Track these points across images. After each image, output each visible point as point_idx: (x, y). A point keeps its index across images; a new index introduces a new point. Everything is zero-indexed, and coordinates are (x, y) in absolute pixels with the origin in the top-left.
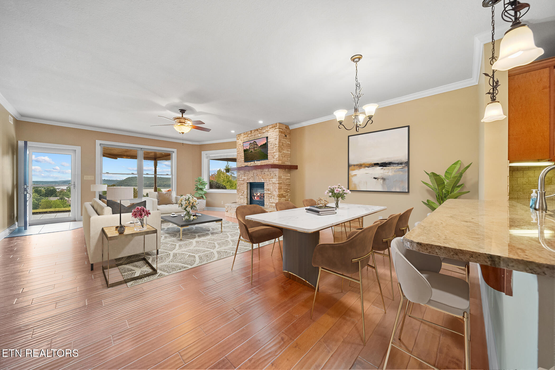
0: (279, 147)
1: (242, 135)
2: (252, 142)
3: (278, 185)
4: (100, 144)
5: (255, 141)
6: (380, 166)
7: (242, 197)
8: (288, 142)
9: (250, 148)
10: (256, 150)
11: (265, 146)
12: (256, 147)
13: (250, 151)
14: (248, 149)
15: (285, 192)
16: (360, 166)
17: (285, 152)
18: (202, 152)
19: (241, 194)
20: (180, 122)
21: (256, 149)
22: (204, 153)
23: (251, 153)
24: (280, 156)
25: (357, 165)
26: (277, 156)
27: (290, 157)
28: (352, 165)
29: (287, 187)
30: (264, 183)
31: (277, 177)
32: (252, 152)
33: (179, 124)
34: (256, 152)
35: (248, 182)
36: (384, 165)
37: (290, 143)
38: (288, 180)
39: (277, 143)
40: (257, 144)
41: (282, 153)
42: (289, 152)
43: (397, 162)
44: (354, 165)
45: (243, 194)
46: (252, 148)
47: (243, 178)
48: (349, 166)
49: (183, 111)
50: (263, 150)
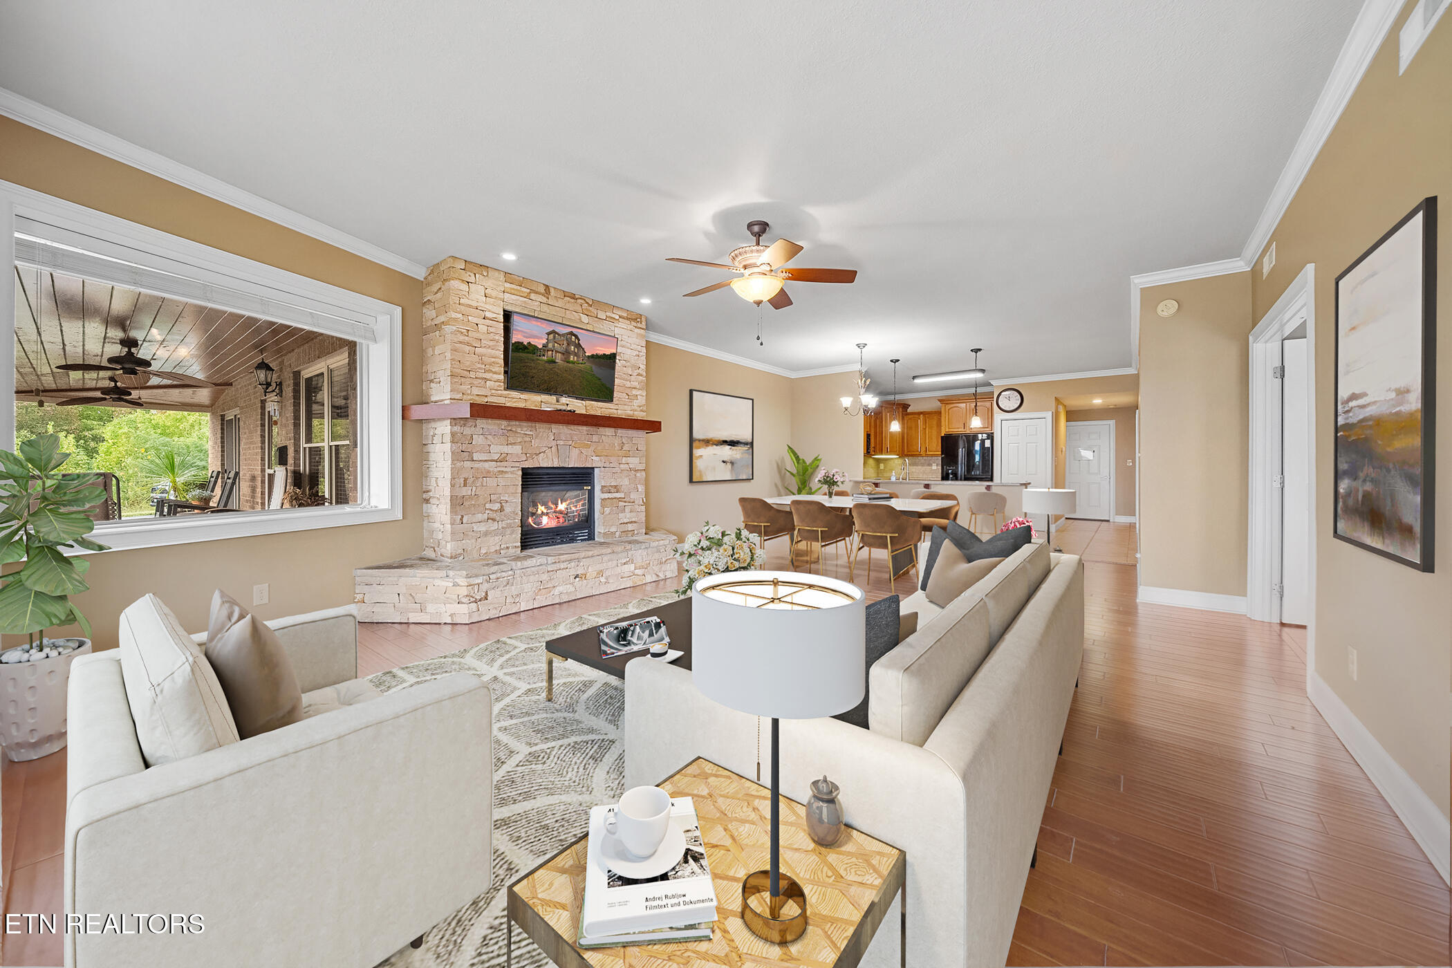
6: (729, 445)
9: (550, 345)
10: (573, 363)
11: (607, 362)
12: (576, 354)
13: (545, 358)
14: (540, 347)
16: (707, 442)
21: (574, 358)
23: (548, 366)
25: (703, 440)
26: (642, 400)
28: (696, 440)
30: (593, 468)
31: (643, 453)
32: (555, 362)
34: (571, 370)
36: (733, 443)
40: (579, 346)
43: (743, 441)
44: (699, 440)
46: (557, 352)
48: (692, 440)
50: (597, 370)
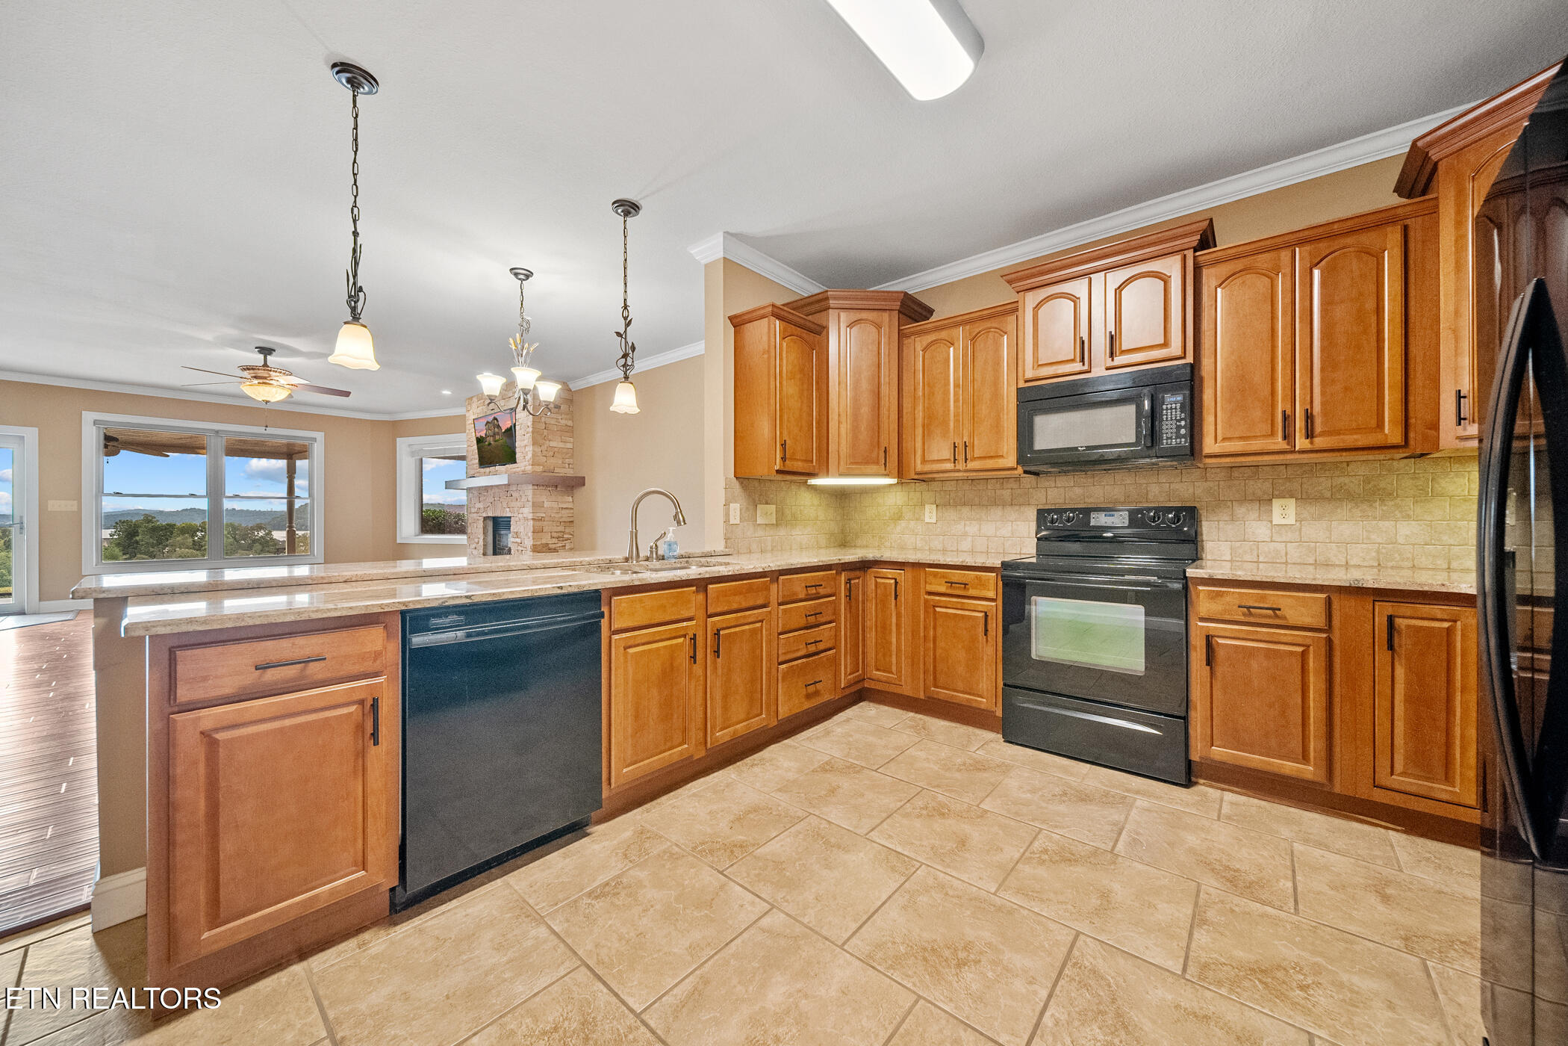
0: (533, 432)
1: (475, 399)
2: (490, 419)
3: (532, 522)
4: (95, 422)
5: (495, 415)
7: (475, 552)
8: (563, 422)
9: (488, 433)
10: (497, 441)
11: (511, 432)
12: (498, 434)
13: (487, 443)
14: (485, 436)
15: (555, 540)
17: (552, 444)
18: (398, 439)
19: (474, 546)
20: (256, 377)
21: (497, 437)
22: (403, 444)
23: (489, 446)
24: (539, 454)
26: (530, 455)
27: (572, 457)
29: (561, 528)
30: (510, 517)
31: (531, 503)
32: (491, 443)
33: (256, 381)
34: (497, 445)
35: (485, 515)
37: (570, 423)
38: (564, 511)
39: (530, 424)
40: (499, 426)
41: (544, 448)
42: (570, 446)
45: (477, 546)
46: (491, 436)
47: (478, 505)
49: (266, 351)
50: (508, 441)
